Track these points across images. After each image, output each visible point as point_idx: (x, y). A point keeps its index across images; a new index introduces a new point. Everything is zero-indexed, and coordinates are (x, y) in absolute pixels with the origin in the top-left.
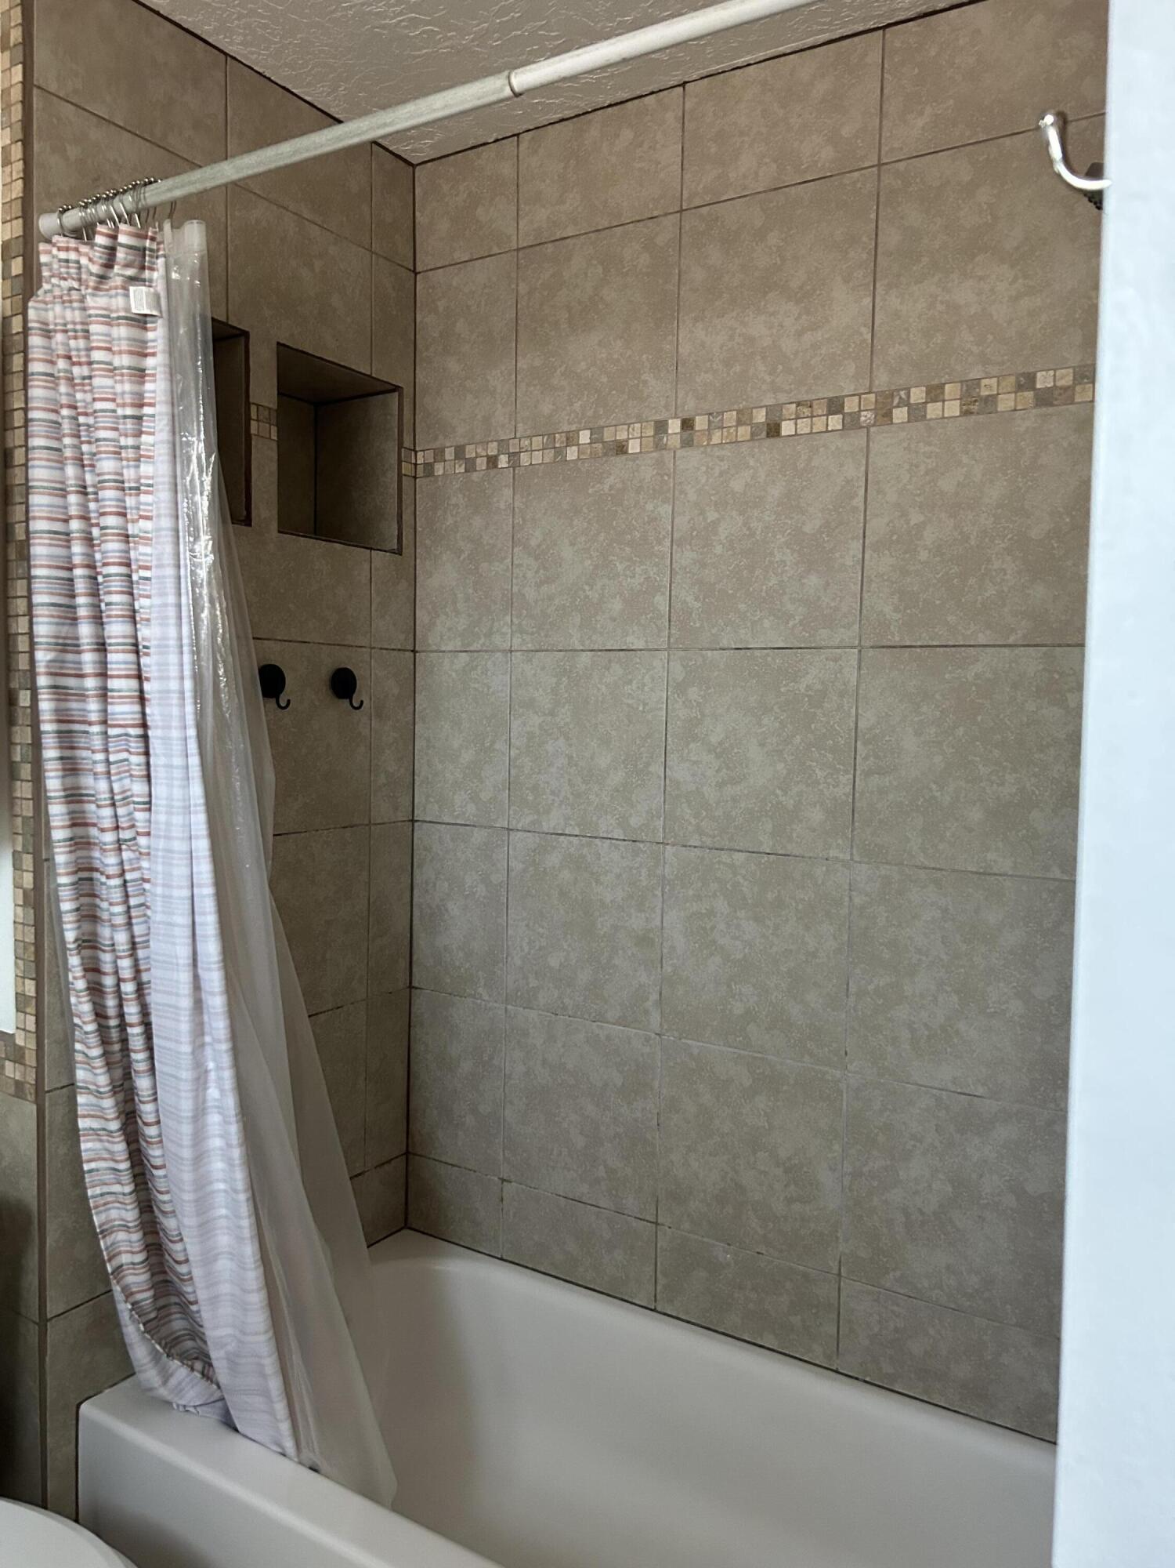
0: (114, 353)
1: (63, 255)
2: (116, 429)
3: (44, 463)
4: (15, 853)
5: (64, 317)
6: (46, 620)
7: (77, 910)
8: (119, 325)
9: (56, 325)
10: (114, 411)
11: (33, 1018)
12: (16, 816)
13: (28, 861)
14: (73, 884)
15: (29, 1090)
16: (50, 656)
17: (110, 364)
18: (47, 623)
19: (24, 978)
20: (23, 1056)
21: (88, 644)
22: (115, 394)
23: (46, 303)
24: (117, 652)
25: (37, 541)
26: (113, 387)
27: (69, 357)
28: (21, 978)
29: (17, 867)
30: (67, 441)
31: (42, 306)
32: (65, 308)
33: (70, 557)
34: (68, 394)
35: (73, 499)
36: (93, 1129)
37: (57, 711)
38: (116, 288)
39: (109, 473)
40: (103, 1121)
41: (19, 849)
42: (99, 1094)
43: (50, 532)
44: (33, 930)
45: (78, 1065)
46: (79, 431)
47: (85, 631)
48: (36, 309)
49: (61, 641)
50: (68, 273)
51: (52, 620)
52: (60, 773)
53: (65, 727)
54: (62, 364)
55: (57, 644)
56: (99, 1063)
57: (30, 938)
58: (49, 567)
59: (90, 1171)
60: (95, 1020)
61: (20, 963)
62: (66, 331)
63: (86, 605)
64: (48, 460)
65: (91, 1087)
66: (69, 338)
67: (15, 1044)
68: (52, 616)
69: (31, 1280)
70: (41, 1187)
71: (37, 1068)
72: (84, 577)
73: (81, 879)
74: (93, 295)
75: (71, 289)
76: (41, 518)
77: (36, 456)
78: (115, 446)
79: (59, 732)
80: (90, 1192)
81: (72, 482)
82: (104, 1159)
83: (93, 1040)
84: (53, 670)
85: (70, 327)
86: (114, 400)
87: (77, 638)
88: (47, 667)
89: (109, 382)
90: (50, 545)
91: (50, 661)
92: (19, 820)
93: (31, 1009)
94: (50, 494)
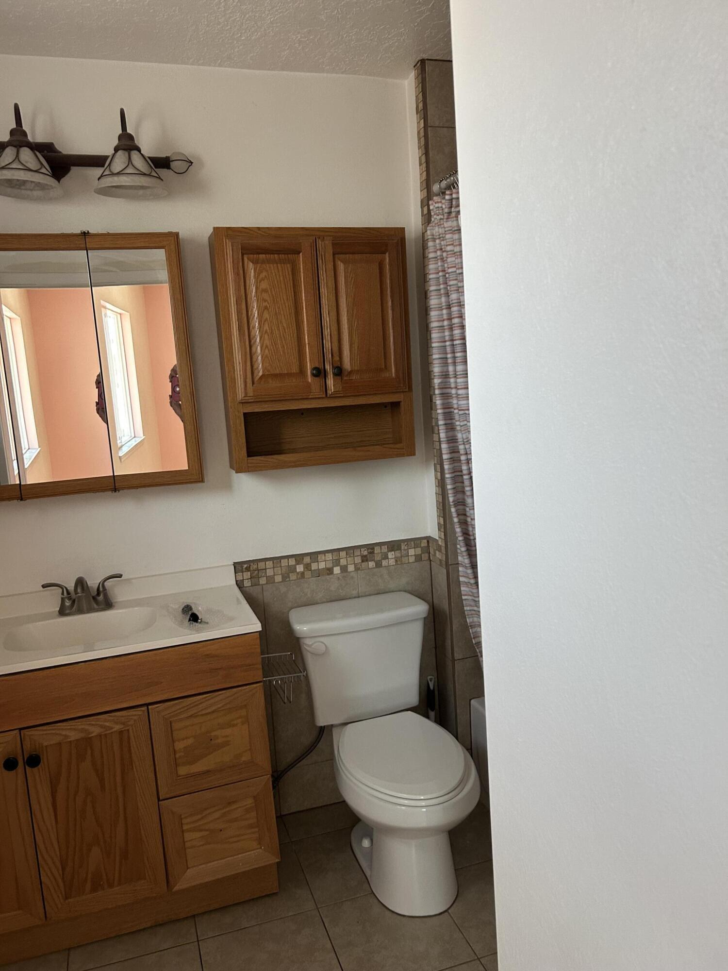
0: (454, 246)
1: (437, 205)
2: (456, 279)
3: (435, 297)
4: (435, 464)
5: (439, 232)
6: (437, 365)
7: (454, 488)
8: (455, 234)
9: (436, 236)
10: (456, 272)
11: (443, 534)
12: (434, 449)
13: (438, 467)
14: (451, 477)
15: (444, 563)
16: (440, 381)
17: (453, 251)
18: (438, 367)
19: (440, 516)
20: (441, 549)
21: (452, 375)
22: (456, 264)
23: (433, 226)
24: (460, 378)
25: (433, 332)
26: (455, 261)
27: (441, 249)
28: (439, 516)
29: (436, 470)
30: (442, 286)
31: (432, 228)
32: (439, 228)
33: (444, 337)
34: (442, 266)
35: (445, 312)
36: (465, 582)
37: (443, 404)
38: (453, 218)
39: (455, 300)
40: (468, 579)
41: (436, 462)
42: (466, 567)
43: (438, 327)
44: (441, 496)
45: (459, 554)
46: (447, 281)
47: (451, 368)
48: (430, 230)
49: (444, 374)
50: (439, 212)
51: (440, 365)
52: (445, 431)
53: (447, 410)
54: (439, 253)
55: (443, 375)
56: (465, 554)
57: (441, 500)
58: (438, 342)
59: (465, 599)
60: (462, 536)
61: (438, 510)
62: (440, 238)
63: (450, 358)
64: (436, 295)
65: (463, 564)
66: (441, 241)
67: (439, 544)
68: (440, 364)
69: (448, 642)
70: (450, 604)
71: (446, 554)
72: (450, 345)
73: (455, 476)
74: (446, 222)
75: (441, 219)
76: (434, 321)
77: (433, 294)
78: (457, 287)
79: (444, 413)
80: (465, 608)
81: (444, 304)
82: (470, 595)
83: (462, 544)
84: (441, 387)
85: (441, 236)
86: (455, 267)
87: (448, 372)
88: (439, 386)
89: (453, 259)
90: (438, 332)
91: (439, 383)
92: (435, 450)
93: (442, 530)
94: (438, 310)
